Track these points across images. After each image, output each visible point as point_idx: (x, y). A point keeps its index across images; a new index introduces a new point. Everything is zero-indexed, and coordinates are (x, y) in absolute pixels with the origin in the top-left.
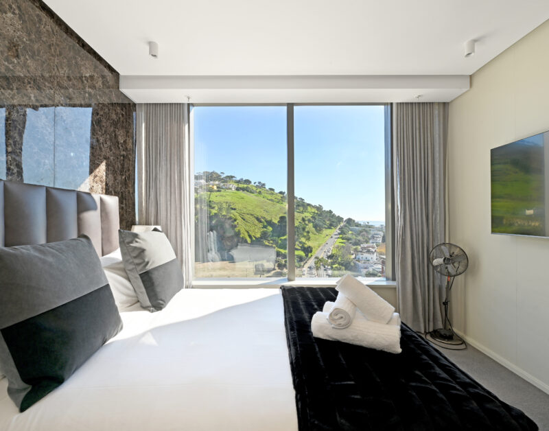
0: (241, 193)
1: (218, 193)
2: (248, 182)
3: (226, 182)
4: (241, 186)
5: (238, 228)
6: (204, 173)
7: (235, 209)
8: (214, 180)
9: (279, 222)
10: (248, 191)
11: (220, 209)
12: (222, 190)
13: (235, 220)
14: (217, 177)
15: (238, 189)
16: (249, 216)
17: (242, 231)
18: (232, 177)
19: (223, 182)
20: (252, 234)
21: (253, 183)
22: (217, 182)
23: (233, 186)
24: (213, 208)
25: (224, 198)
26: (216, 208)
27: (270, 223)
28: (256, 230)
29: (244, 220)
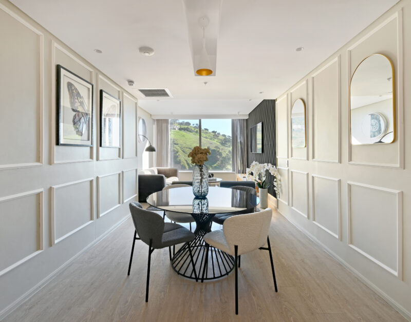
2: (188, 124)
5: (179, 158)
10: (188, 131)
16: (187, 149)
17: (183, 160)
21: (192, 125)
23: (177, 127)
29: (184, 152)
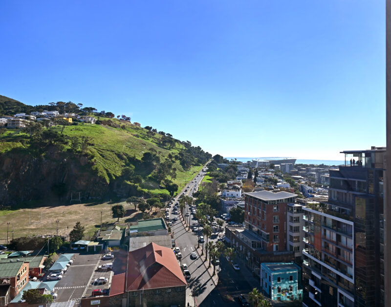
0: (102, 127)
1: (74, 127)
2: (110, 115)
3: (85, 114)
4: (102, 119)
5: (95, 166)
6: (58, 103)
7: (93, 145)
8: (71, 112)
9: (142, 159)
10: (110, 125)
11: (75, 144)
12: (79, 123)
13: (93, 157)
14: (74, 109)
15: (98, 123)
16: (109, 152)
17: (101, 168)
18: (92, 109)
19: (80, 115)
20: (112, 172)
21: (116, 117)
22: (73, 115)
23: (93, 119)
24: (66, 143)
25: (80, 132)
26: (70, 144)
27: (132, 160)
28: (117, 168)
29: (103, 157)
